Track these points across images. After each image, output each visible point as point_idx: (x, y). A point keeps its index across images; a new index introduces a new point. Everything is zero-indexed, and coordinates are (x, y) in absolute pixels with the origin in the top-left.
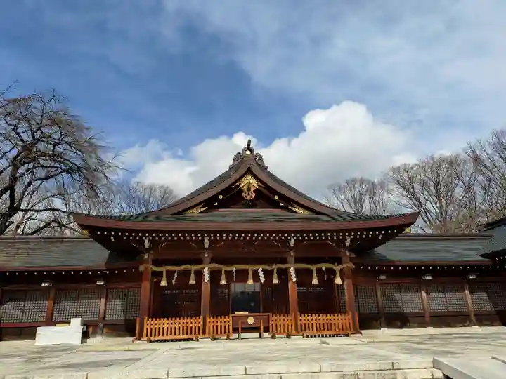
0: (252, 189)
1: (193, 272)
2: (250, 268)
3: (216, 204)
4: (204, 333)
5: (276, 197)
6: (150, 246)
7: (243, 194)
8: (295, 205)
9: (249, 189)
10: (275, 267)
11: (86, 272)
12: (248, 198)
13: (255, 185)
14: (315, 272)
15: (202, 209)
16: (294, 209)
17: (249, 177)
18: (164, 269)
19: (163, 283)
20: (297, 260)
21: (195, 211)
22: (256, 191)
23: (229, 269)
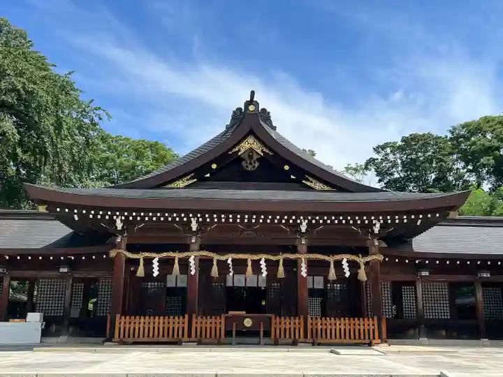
0: (255, 157)
1: (176, 261)
2: (250, 258)
3: (208, 175)
4: (190, 336)
5: (286, 168)
6: (123, 227)
7: (243, 163)
8: (310, 179)
9: (251, 157)
10: (281, 258)
11: (46, 257)
12: (250, 168)
13: (259, 152)
14: (332, 266)
15: (190, 182)
16: (309, 184)
17: (251, 140)
18: (141, 256)
19: (141, 272)
20: (311, 250)
21: (180, 184)
22: (261, 160)
23: (223, 258)
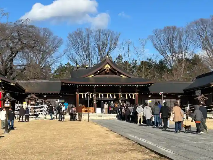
0: (109, 69)
2: (108, 94)
3: (97, 74)
5: (116, 72)
7: (106, 71)
8: (122, 75)
9: (107, 69)
10: (115, 94)
12: (107, 72)
13: (109, 67)
14: (127, 95)
17: (107, 65)
18: (82, 94)
19: (83, 97)
20: (122, 92)
22: (110, 70)
23: (101, 94)
